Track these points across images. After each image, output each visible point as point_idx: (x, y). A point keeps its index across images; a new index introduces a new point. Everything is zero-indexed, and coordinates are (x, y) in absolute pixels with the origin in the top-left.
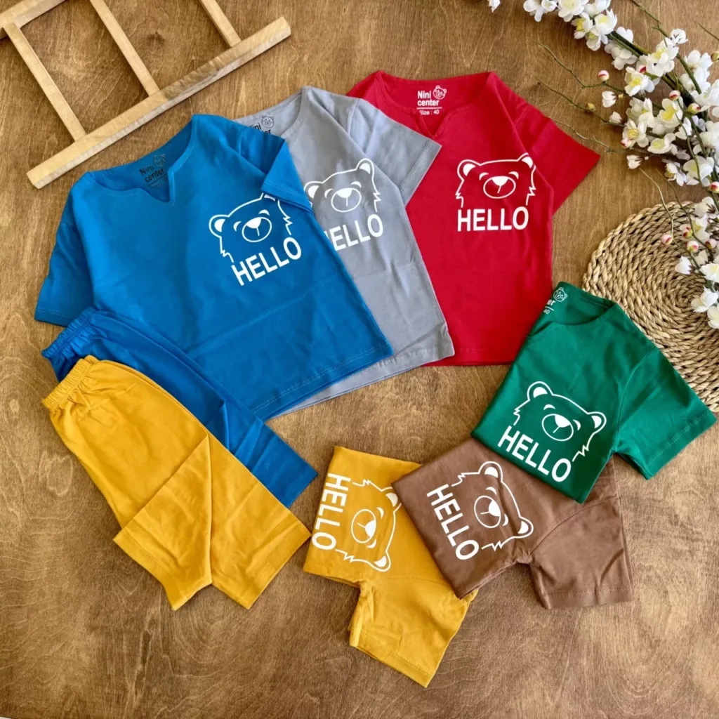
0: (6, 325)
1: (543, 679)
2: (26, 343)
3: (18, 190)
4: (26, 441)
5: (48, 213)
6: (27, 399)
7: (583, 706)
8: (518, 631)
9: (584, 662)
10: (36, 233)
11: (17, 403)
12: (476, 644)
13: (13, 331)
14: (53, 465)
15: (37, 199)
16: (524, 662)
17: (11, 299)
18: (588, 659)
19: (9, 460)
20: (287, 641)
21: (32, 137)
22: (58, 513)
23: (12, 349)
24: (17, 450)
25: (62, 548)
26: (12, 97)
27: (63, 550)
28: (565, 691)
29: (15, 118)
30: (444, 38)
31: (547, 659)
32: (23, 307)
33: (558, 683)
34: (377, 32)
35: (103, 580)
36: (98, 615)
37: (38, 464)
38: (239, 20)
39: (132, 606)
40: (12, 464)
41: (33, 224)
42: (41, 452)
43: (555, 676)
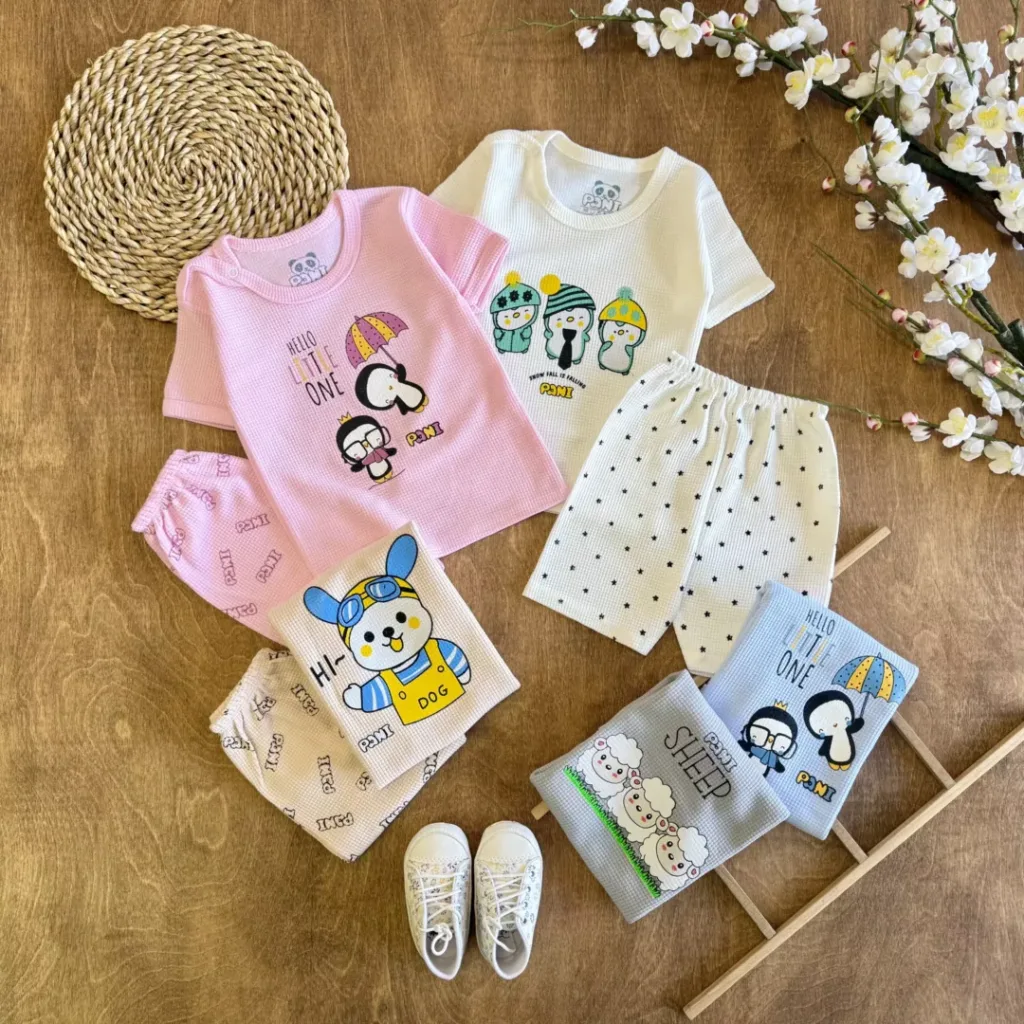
0: (88, 613)
1: (946, 989)
2: (123, 634)
3: (68, 409)
4: (149, 777)
5: (120, 436)
6: (140, 717)
7: (1006, 1018)
8: (900, 929)
9: (999, 956)
10: (108, 469)
11: (126, 725)
12: (845, 957)
13: (101, 620)
14: (196, 806)
15: (100, 418)
16: (916, 969)
17: (89, 573)
18: (1003, 951)
19: (130, 808)
20: (580, 1000)
21: (75, 326)
22: (216, 874)
23: (104, 647)
24: (140, 793)
25: (232, 923)
26: (34, 272)
27: (234, 927)
28: (979, 1001)
29: (44, 304)
30: (656, 92)
31: (947, 961)
32: (109, 582)
33: (967, 991)
34: (558, 97)
35: (300, 959)
36: (301, 1012)
37: (175, 809)
38: (352, 108)
39: (349, 990)
40: (135, 815)
41: (100, 456)
42: (175, 791)
43: (962, 982)
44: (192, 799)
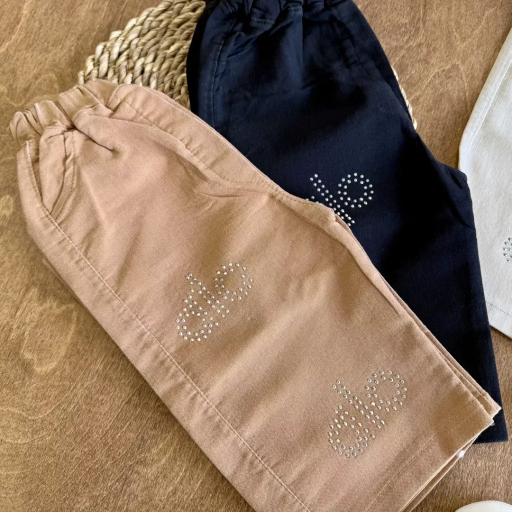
44: (41, 305)
